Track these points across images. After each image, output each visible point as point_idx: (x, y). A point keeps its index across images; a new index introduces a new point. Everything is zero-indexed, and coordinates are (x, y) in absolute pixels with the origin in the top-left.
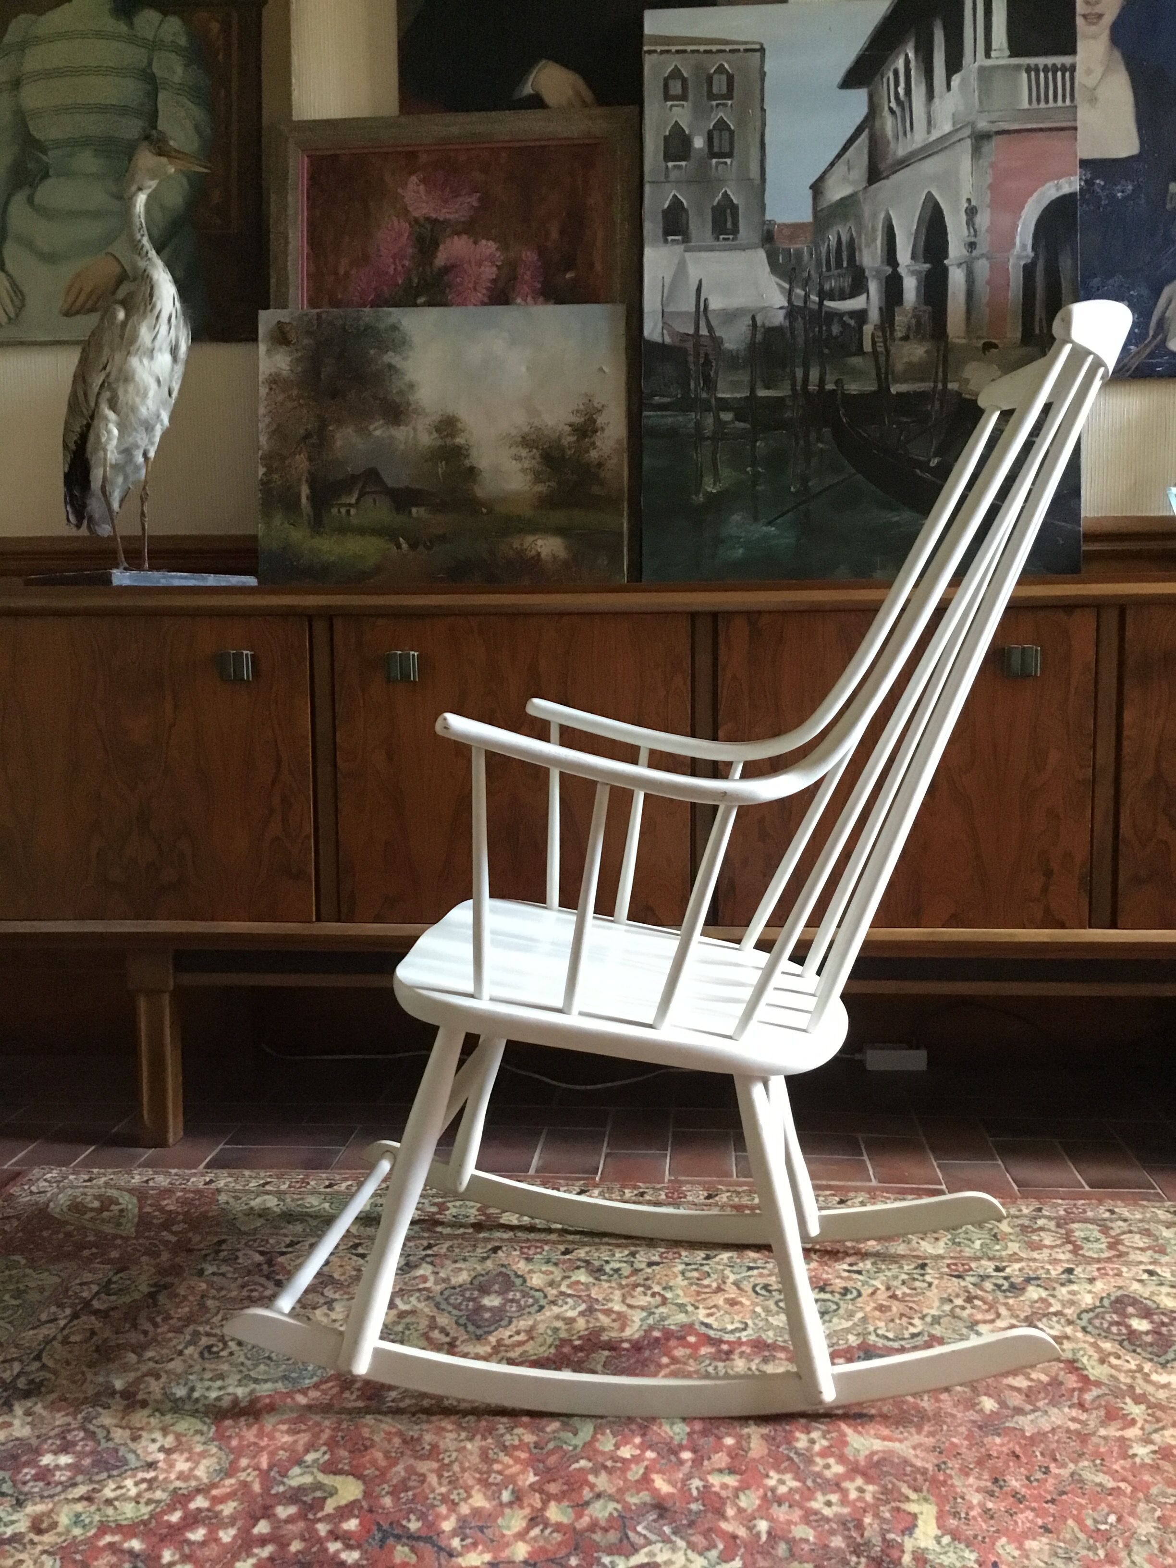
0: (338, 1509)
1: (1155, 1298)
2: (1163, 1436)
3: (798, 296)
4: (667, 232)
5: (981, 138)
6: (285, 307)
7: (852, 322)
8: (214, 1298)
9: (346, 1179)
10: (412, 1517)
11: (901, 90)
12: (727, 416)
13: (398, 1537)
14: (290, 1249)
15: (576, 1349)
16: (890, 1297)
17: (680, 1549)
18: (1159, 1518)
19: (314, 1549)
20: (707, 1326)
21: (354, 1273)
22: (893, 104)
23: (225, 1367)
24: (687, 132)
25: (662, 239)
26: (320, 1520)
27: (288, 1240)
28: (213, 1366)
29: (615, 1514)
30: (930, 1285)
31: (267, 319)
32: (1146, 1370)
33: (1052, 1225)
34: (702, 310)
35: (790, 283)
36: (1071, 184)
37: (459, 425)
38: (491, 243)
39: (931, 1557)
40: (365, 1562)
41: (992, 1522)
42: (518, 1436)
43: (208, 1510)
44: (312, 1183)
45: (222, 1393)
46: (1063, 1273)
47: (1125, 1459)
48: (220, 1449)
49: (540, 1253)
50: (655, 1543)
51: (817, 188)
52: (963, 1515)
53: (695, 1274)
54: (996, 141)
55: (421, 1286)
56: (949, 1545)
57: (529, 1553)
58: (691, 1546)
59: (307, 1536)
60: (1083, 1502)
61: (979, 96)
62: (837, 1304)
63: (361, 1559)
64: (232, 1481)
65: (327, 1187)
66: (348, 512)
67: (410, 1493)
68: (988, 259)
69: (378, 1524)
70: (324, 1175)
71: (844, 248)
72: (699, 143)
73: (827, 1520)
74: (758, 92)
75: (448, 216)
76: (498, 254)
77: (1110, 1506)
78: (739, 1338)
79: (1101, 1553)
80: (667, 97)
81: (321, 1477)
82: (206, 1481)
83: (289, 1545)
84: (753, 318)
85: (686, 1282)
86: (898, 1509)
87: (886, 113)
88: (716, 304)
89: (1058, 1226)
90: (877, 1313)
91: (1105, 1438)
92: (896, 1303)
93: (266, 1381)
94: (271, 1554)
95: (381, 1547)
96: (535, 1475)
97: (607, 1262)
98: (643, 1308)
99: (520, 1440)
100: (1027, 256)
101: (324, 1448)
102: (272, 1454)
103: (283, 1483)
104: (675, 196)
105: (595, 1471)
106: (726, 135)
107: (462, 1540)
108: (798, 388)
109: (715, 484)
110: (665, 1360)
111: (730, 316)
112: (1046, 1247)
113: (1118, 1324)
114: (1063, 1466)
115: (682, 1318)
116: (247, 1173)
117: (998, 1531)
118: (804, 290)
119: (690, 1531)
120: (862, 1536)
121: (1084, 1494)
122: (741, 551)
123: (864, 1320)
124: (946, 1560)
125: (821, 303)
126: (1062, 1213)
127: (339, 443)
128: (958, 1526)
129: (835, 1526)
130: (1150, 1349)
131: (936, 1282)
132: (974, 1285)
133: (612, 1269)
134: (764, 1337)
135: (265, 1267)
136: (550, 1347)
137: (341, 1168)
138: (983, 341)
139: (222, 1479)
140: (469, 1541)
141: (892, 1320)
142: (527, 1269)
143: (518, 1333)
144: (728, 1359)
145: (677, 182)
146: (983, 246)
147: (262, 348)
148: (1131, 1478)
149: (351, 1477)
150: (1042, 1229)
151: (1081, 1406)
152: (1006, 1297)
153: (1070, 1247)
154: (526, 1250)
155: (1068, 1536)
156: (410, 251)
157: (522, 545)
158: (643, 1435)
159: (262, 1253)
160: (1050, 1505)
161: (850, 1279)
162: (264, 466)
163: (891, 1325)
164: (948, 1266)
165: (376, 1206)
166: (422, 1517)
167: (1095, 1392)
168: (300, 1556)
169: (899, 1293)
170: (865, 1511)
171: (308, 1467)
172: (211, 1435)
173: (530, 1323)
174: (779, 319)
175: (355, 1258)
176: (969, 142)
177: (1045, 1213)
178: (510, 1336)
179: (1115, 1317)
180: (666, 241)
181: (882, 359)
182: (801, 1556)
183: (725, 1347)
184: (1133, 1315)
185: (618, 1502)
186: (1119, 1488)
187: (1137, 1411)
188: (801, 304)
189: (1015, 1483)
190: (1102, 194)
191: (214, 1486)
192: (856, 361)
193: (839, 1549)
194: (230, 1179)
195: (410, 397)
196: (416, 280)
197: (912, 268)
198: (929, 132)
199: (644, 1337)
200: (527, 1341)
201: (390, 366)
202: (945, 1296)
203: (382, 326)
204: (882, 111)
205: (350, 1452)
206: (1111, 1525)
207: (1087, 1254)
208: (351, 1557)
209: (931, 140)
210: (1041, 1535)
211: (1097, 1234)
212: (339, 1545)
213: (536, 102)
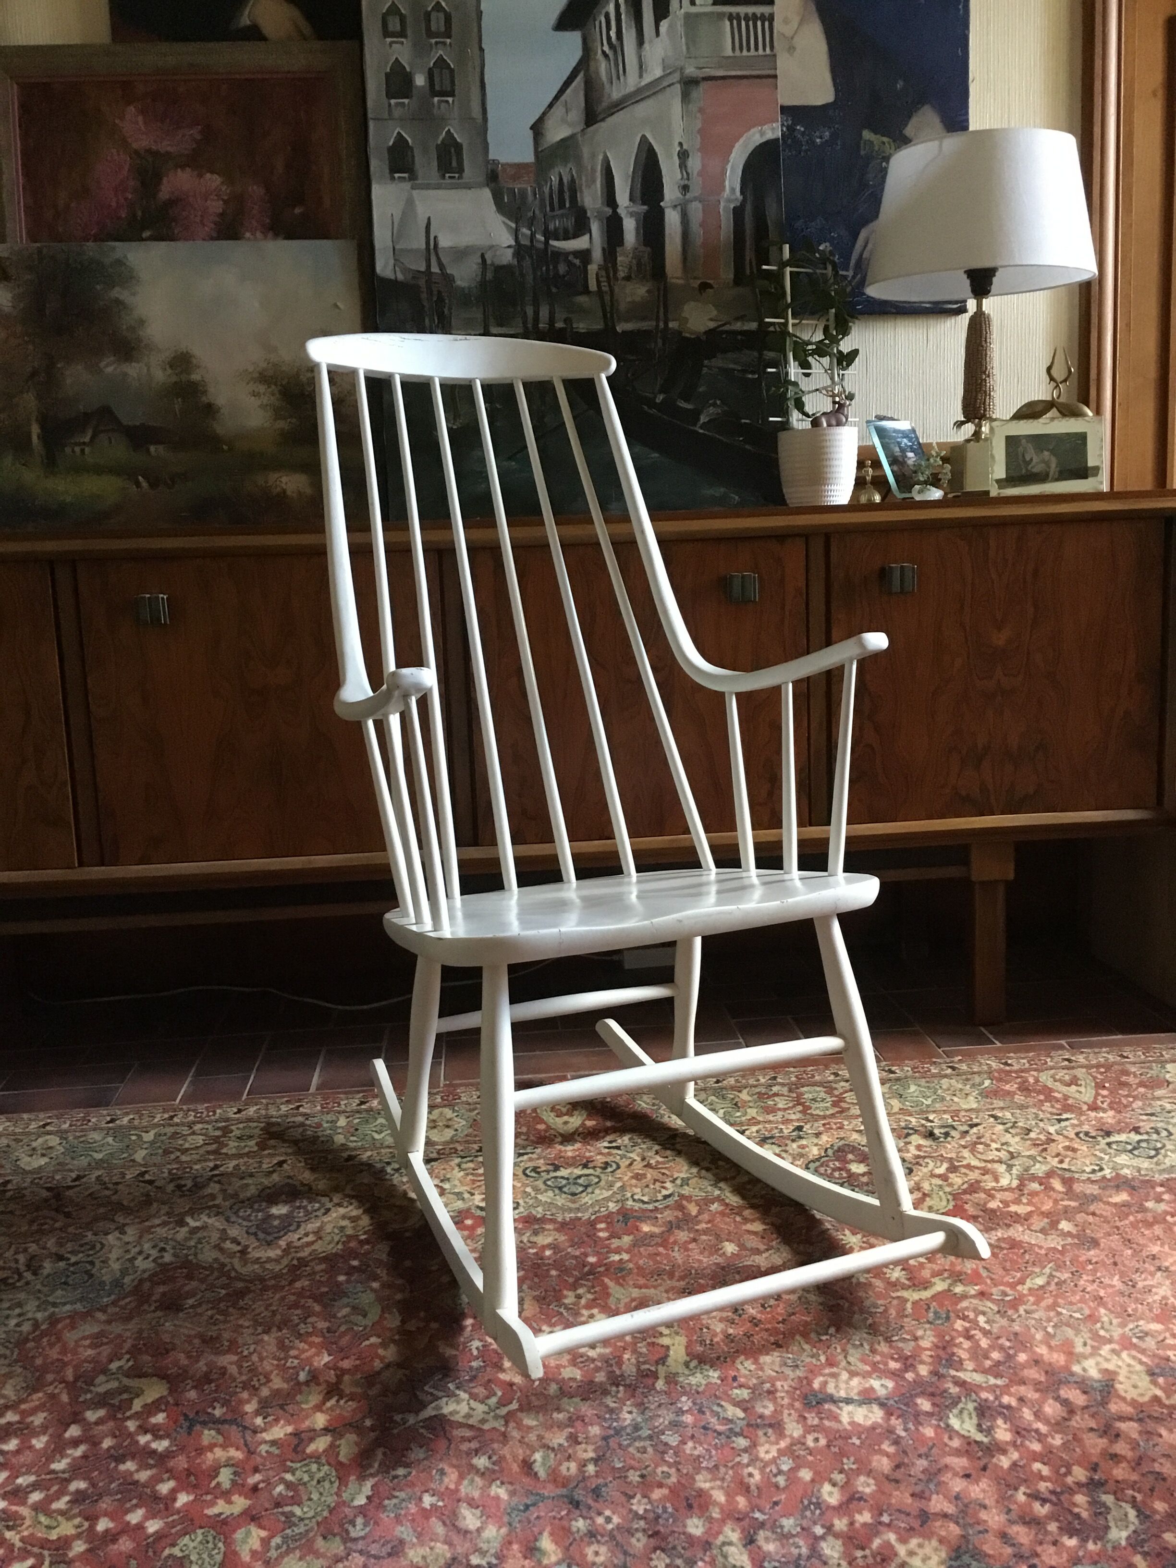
0: (145, 1406)
3: (523, 234)
4: (394, 169)
5: (689, 84)
6: (3, 241)
7: (577, 262)
9: (127, 1114)
10: (217, 1405)
11: (613, 34)
13: (204, 1424)
14: (78, 1183)
15: (362, 1243)
16: (645, 1166)
17: (463, 1400)
18: (870, 1325)
19: (125, 1444)
21: (144, 1198)
22: (606, 48)
23: (22, 1296)
24: (408, 69)
25: (387, 175)
26: (129, 1418)
27: (74, 1175)
28: (11, 1296)
29: (404, 1379)
33: (785, 1090)
34: (432, 248)
35: (517, 223)
36: (773, 131)
37: (194, 361)
38: (215, 176)
39: (681, 1379)
40: (174, 1448)
41: (733, 1345)
42: (312, 1324)
43: (19, 1422)
44: (93, 1120)
45: (22, 1318)
46: (794, 1131)
48: (25, 1368)
50: (441, 1398)
51: (537, 129)
52: (708, 1342)
53: (471, 1165)
54: (703, 86)
55: (211, 1203)
56: (696, 1367)
57: (328, 1421)
58: (473, 1396)
59: (117, 1433)
60: (809, 1319)
61: (687, 44)
62: (598, 1177)
63: (170, 1446)
64: (40, 1395)
65: (108, 1122)
66: (83, 451)
67: (213, 1385)
68: (700, 201)
69: (185, 1415)
70: (105, 1112)
71: (566, 189)
72: (420, 80)
73: (593, 1360)
74: (476, 30)
75: (169, 149)
76: (224, 188)
77: (830, 1319)
79: (823, 1358)
80: (386, 33)
81: (126, 1381)
82: (14, 1398)
83: (100, 1443)
84: (483, 256)
85: (462, 1173)
86: (653, 1344)
87: (600, 56)
88: (445, 241)
89: (790, 1091)
90: (634, 1181)
92: (650, 1170)
93: (65, 1304)
94: (84, 1452)
95: (189, 1434)
96: (329, 1355)
97: (388, 1163)
99: (314, 1327)
100: (736, 200)
101: (127, 1356)
102: (76, 1368)
103: (91, 1392)
104: (399, 133)
105: (384, 1345)
106: (446, 73)
107: (265, 1418)
108: (530, 326)
109: (455, 419)
111: (461, 254)
112: (779, 1109)
113: (840, 1169)
115: (459, 1206)
116: (25, 1116)
117: (737, 1351)
118: (530, 229)
119: (471, 1385)
120: (621, 1369)
121: (809, 1313)
122: (483, 486)
123: (623, 1188)
124: (694, 1380)
125: (546, 243)
126: (795, 1081)
127: (69, 381)
128: (703, 1351)
129: (599, 1364)
130: (865, 1188)
131: (685, 1149)
133: (393, 1169)
134: (534, 1212)
135: (53, 1201)
136: (338, 1243)
137: (122, 1104)
138: (699, 282)
139: (29, 1395)
140: (270, 1418)
141: (647, 1186)
142: (312, 1178)
143: (307, 1235)
145: (401, 119)
146: (696, 190)
148: (849, 1295)
149: (155, 1379)
150: (776, 1095)
153: (800, 1108)
154: (309, 1161)
155: (795, 1348)
156: (131, 183)
157: (266, 482)
158: (427, 1310)
159: (49, 1189)
160: (781, 1325)
161: (609, 1154)
163: (647, 1190)
165: (160, 1135)
166: (225, 1403)
168: (112, 1451)
169: (652, 1162)
170: (625, 1349)
171: (113, 1374)
172: (15, 1357)
173: (318, 1225)
174: (507, 257)
175: (143, 1185)
176: (678, 88)
177: (780, 1082)
178: (299, 1239)
179: (837, 1164)
180: (393, 178)
181: (607, 298)
182: (570, 1393)
184: (852, 1161)
185: (406, 1368)
186: (839, 1304)
187: (854, 1240)
188: (527, 243)
189: (752, 1311)
190: (804, 140)
191: (22, 1401)
192: (582, 300)
193: (601, 1383)
194: (8, 1124)
195: (141, 333)
196: (139, 213)
197: (631, 210)
198: (641, 76)
200: (315, 1241)
201: (118, 302)
202: (693, 1160)
203: (107, 261)
204: (596, 54)
205: (152, 1356)
206: (831, 1335)
207: (814, 1113)
208: (161, 1445)
209: (643, 84)
210: (774, 1350)
211: (823, 1095)
212: (148, 1437)
213: (254, 34)
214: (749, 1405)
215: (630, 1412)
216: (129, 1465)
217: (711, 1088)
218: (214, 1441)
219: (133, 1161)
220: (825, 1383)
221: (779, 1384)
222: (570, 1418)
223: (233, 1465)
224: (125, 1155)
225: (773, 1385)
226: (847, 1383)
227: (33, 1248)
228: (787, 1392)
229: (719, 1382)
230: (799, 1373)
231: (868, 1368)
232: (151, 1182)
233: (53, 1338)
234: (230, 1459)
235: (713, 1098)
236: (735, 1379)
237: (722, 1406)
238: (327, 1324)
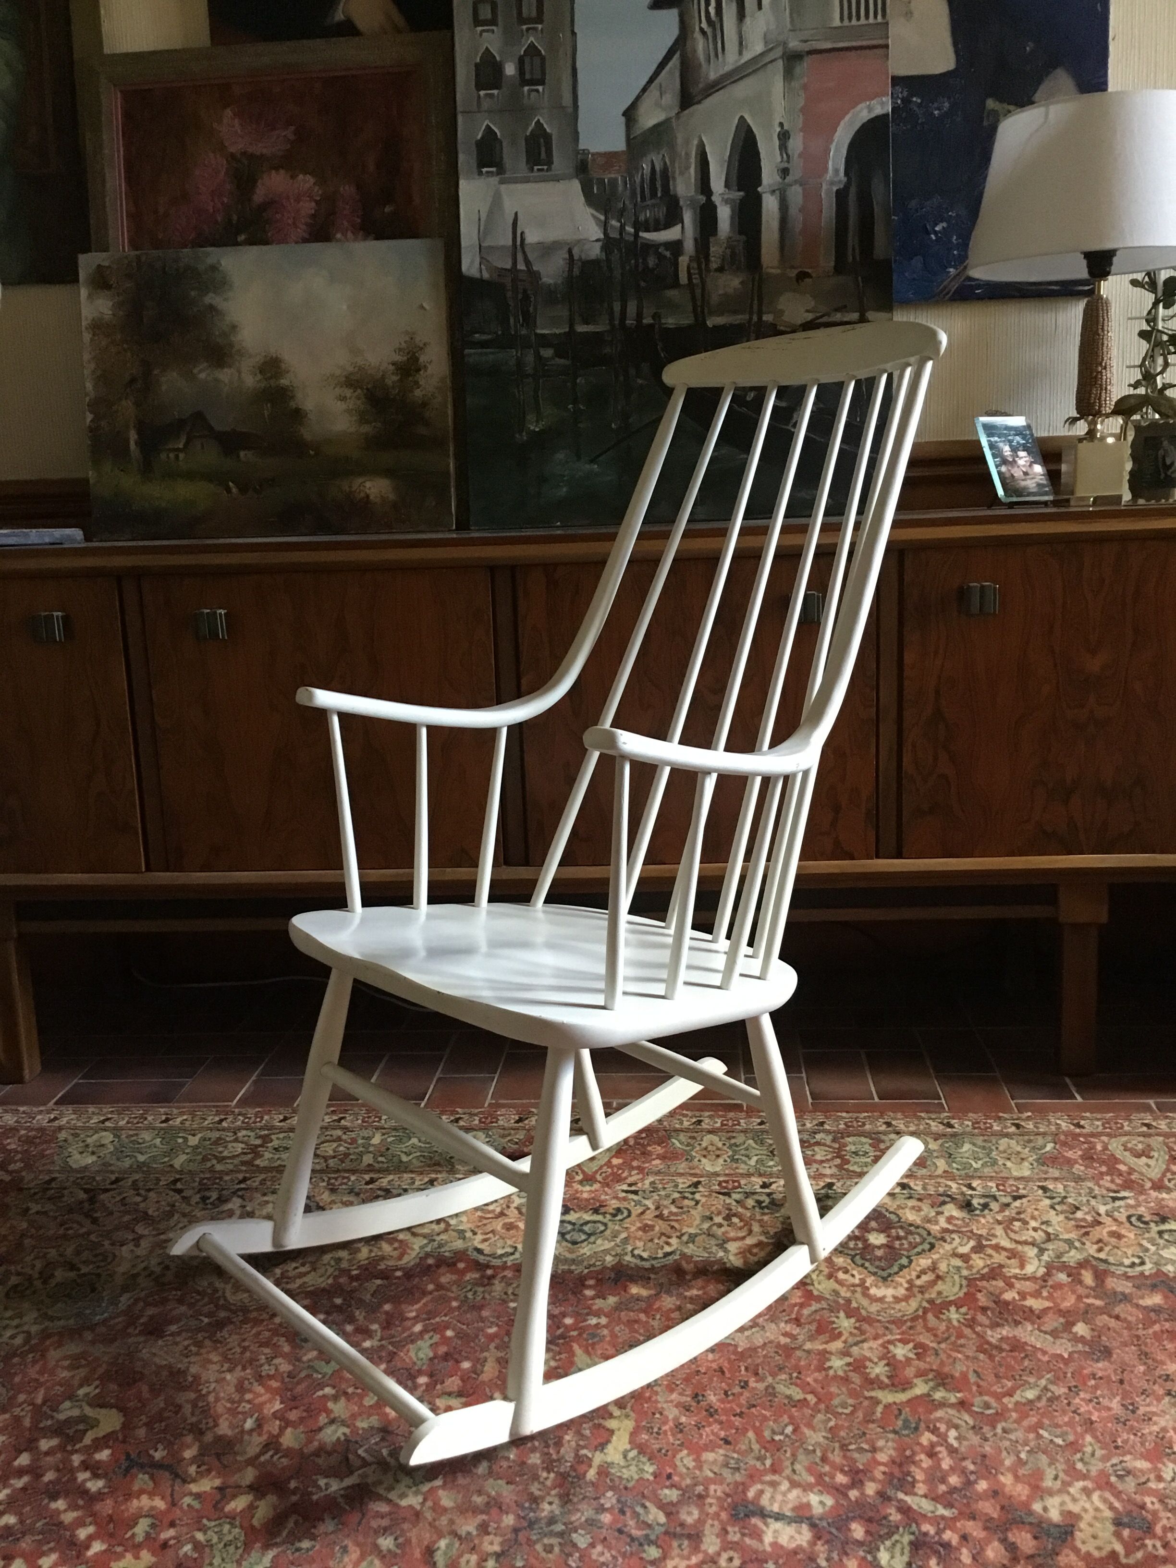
0: (95, 1439)
1: (900, 1212)
2: (862, 1349)
3: (613, 227)
4: (481, 164)
5: (792, 59)
6: (106, 250)
7: (668, 254)
8: (32, 1236)
9: (184, 1113)
10: (160, 1447)
11: (712, 10)
12: (547, 353)
13: (142, 1466)
14: (114, 1186)
15: (353, 1278)
16: (656, 1217)
17: (391, 1470)
18: (831, 1428)
19: (64, 1480)
20: (479, 1251)
21: (168, 1209)
22: (704, 25)
23: (25, 1305)
24: (498, 58)
25: (475, 170)
26: (76, 1451)
27: (113, 1177)
28: (17, 1305)
29: (343, 1438)
30: (697, 1202)
31: (87, 263)
32: (867, 1284)
33: (828, 1139)
34: (518, 244)
35: (606, 215)
36: (883, 106)
37: (283, 366)
38: (308, 177)
39: (613, 1471)
40: (107, 1490)
41: (679, 1436)
42: (276, 1365)
44: (150, 1118)
45: (17, 1331)
46: (823, 1188)
47: (820, 1371)
49: (346, 1184)
50: (370, 1465)
51: (630, 114)
52: (655, 1430)
54: (807, 62)
56: (633, 1459)
57: (256, 1477)
59: (61, 1466)
60: (768, 1414)
61: (791, 14)
62: (605, 1225)
63: (104, 1487)
64: (6, 1416)
65: (162, 1122)
66: (177, 457)
67: (163, 1424)
68: (801, 185)
69: (128, 1454)
70: (162, 1110)
71: (658, 177)
72: (510, 69)
74: (568, 14)
75: (265, 151)
76: (317, 188)
77: (791, 1417)
78: (506, 1262)
79: (768, 1462)
80: (477, 22)
81: (89, 1411)
83: (42, 1476)
84: (570, 251)
86: (599, 1426)
87: (697, 35)
88: (532, 237)
89: (834, 1140)
90: (640, 1233)
91: (808, 1352)
92: (660, 1222)
93: (59, 1319)
94: (25, 1484)
95: (125, 1476)
96: (281, 1403)
98: (425, 1236)
99: (276, 1370)
100: (840, 181)
101: (97, 1383)
102: (49, 1389)
103: (52, 1417)
104: (488, 126)
105: (335, 1398)
106: (537, 61)
107: (199, 1467)
108: (617, 322)
109: (537, 421)
110: (431, 1287)
111: (547, 249)
112: (816, 1161)
113: (857, 1238)
114: (762, 1379)
115: (459, 1244)
116: (91, 1109)
117: (682, 1444)
118: (619, 221)
120: (558, 1452)
121: (771, 1406)
122: (565, 489)
123: (626, 1241)
124: (626, 1473)
125: (636, 235)
126: (842, 1126)
127: (164, 388)
128: (647, 1441)
129: (536, 1444)
130: (877, 1263)
131: (703, 1200)
132: (737, 1202)
135: (86, 1205)
136: (326, 1278)
137: (181, 1102)
138: (795, 272)
140: (204, 1468)
141: (651, 1240)
142: (329, 1200)
143: (302, 1264)
144: (488, 1284)
145: (489, 111)
146: (796, 174)
147: (84, 292)
148: (820, 1390)
149: (114, 1410)
150: (818, 1144)
151: (797, 1321)
152: (763, 1214)
153: (838, 1161)
154: (333, 1181)
155: (743, 1447)
156: (228, 186)
157: (350, 487)
158: (389, 1361)
159: (86, 1191)
160: (737, 1418)
161: (625, 1199)
162: (91, 412)
163: (650, 1244)
164: (720, 1184)
165: (205, 1140)
166: (169, 1445)
167: (815, 1306)
168: (50, 1486)
169: (666, 1212)
171: (78, 1401)
174: (595, 252)
175: (171, 1193)
176: (780, 63)
177: (827, 1127)
178: (296, 1267)
180: (480, 173)
181: (698, 292)
182: (498, 1474)
183: (489, 1272)
184: (873, 1230)
185: (348, 1427)
186: (805, 1399)
187: (845, 1324)
188: (617, 236)
189: (712, 1398)
190: (921, 112)
192: (672, 294)
193: (534, 1466)
194: (73, 1116)
195: (233, 339)
196: (235, 217)
197: (726, 197)
198: (740, 53)
199: (417, 1265)
200: (308, 1273)
201: (211, 307)
202: (708, 1214)
203: (201, 268)
204: (693, 32)
205: (120, 1385)
206: (787, 1436)
207: (851, 1168)
208: (95, 1486)
209: (743, 61)
210: (720, 1447)
211: (867, 1148)
212: (87, 1475)
213: (348, 29)
214: (674, 1510)
215: (550, 1503)
216: (60, 1504)
217: (752, 1130)
218: (145, 1487)
219: (171, 1166)
220: (761, 1492)
221: (712, 1487)
222: (488, 1503)
223: (152, 1516)
224: (166, 1159)
225: (706, 1489)
226: (784, 1494)
227: (53, 1253)
228: (718, 1498)
229: (651, 1478)
230: (738, 1477)
231: (812, 1480)
232: (179, 1191)
233: (38, 1356)
234: (152, 1508)
235: (751, 1142)
236: (669, 1477)
237: (645, 1507)
238: (291, 1368)
